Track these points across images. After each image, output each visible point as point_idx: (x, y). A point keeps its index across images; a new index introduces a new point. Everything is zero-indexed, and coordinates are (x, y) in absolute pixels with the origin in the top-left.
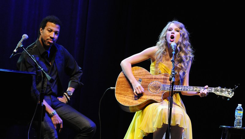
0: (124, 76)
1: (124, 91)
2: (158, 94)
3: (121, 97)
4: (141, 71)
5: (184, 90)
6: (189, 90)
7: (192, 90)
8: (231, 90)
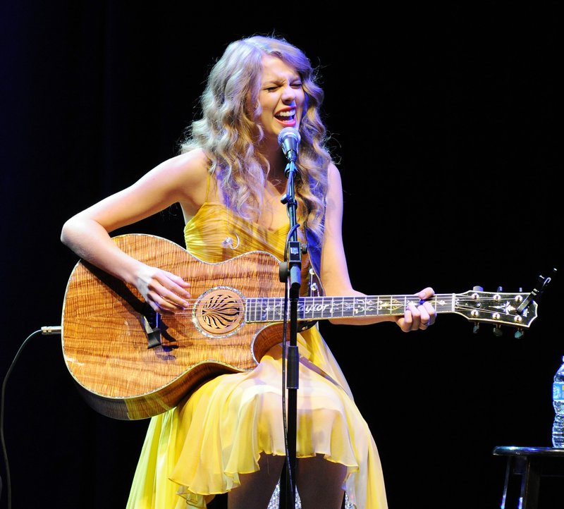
0: (89, 276)
1: (99, 336)
2: (235, 340)
3: (91, 365)
4: (158, 253)
5: (337, 313)
6: (357, 311)
7: (368, 312)
8: (524, 297)
